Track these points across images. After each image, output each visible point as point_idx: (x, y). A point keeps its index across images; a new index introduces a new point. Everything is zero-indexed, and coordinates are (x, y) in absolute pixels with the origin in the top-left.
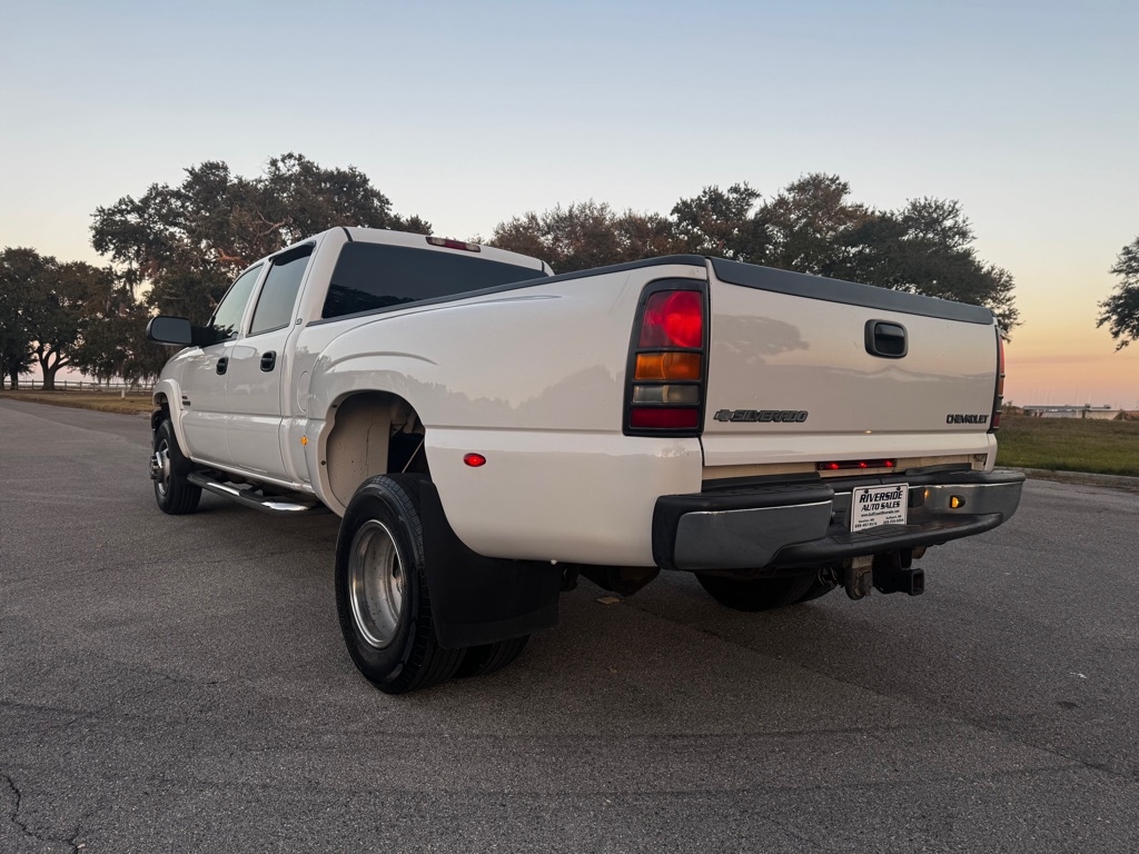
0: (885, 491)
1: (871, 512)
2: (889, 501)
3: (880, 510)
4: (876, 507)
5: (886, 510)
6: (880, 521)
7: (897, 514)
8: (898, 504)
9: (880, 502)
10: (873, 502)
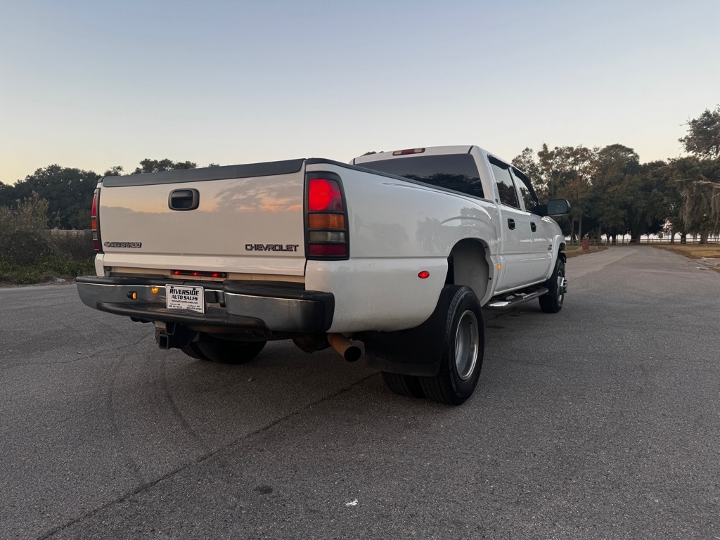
0: (186, 289)
1: (178, 300)
2: (189, 296)
3: (183, 300)
4: (181, 298)
5: (187, 300)
6: (184, 306)
7: (196, 305)
8: (196, 299)
9: (184, 295)
10: (178, 294)
